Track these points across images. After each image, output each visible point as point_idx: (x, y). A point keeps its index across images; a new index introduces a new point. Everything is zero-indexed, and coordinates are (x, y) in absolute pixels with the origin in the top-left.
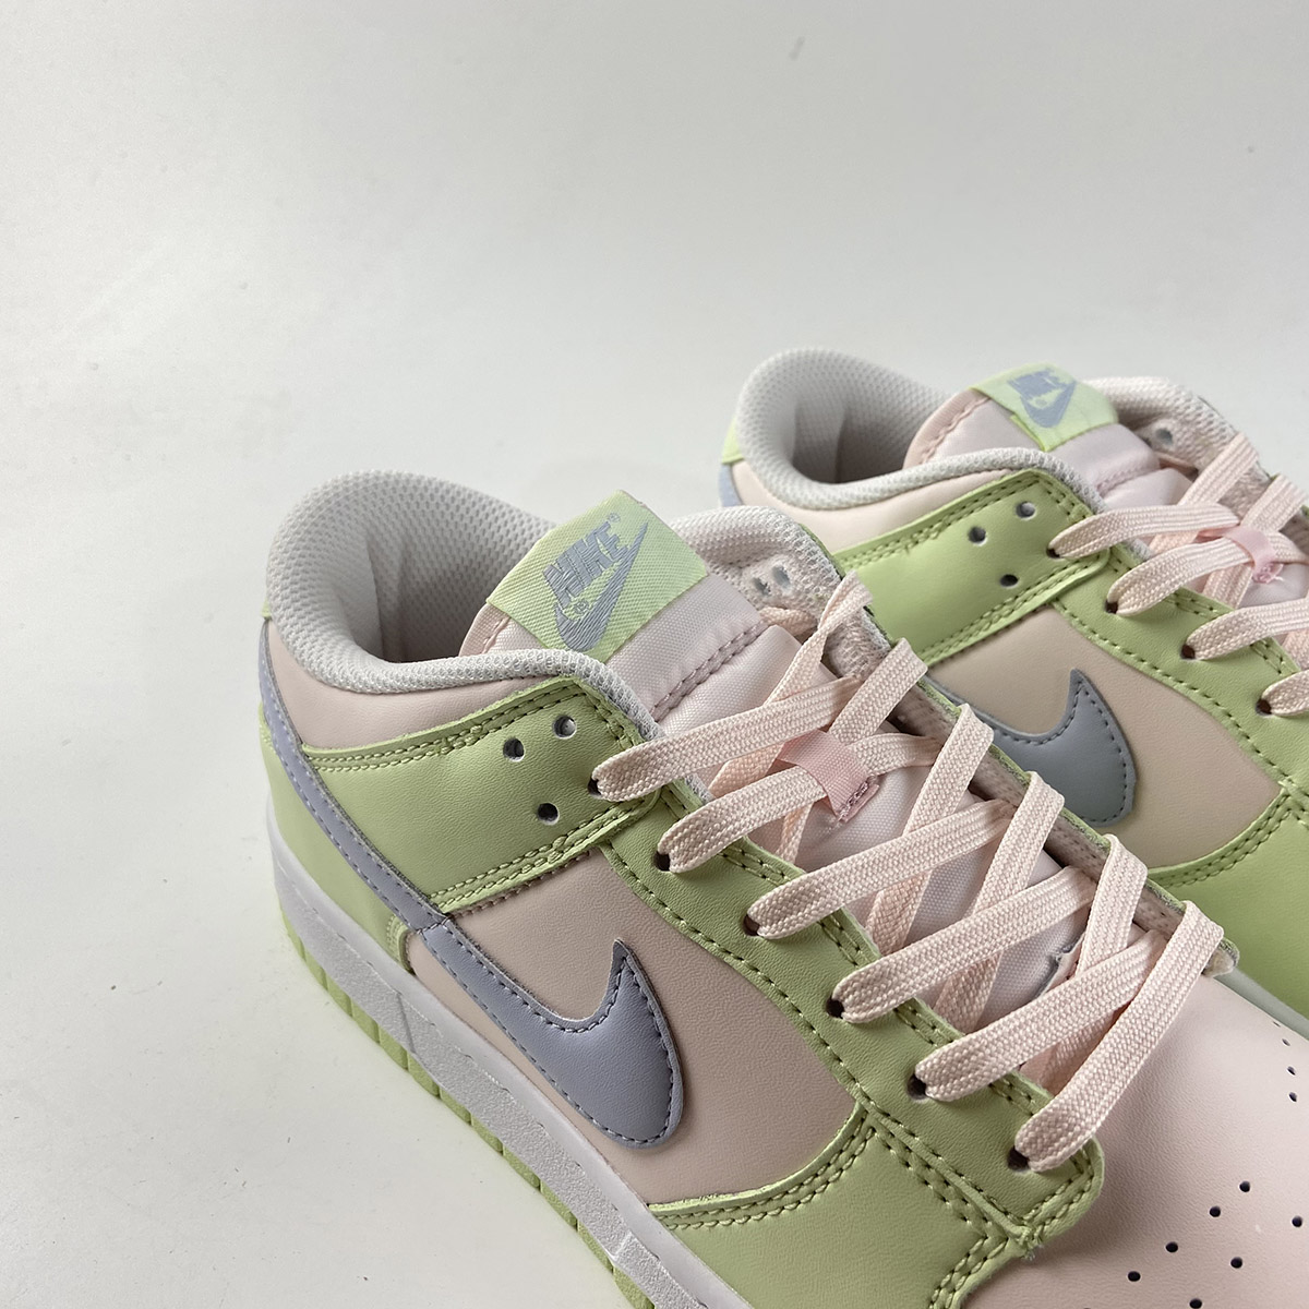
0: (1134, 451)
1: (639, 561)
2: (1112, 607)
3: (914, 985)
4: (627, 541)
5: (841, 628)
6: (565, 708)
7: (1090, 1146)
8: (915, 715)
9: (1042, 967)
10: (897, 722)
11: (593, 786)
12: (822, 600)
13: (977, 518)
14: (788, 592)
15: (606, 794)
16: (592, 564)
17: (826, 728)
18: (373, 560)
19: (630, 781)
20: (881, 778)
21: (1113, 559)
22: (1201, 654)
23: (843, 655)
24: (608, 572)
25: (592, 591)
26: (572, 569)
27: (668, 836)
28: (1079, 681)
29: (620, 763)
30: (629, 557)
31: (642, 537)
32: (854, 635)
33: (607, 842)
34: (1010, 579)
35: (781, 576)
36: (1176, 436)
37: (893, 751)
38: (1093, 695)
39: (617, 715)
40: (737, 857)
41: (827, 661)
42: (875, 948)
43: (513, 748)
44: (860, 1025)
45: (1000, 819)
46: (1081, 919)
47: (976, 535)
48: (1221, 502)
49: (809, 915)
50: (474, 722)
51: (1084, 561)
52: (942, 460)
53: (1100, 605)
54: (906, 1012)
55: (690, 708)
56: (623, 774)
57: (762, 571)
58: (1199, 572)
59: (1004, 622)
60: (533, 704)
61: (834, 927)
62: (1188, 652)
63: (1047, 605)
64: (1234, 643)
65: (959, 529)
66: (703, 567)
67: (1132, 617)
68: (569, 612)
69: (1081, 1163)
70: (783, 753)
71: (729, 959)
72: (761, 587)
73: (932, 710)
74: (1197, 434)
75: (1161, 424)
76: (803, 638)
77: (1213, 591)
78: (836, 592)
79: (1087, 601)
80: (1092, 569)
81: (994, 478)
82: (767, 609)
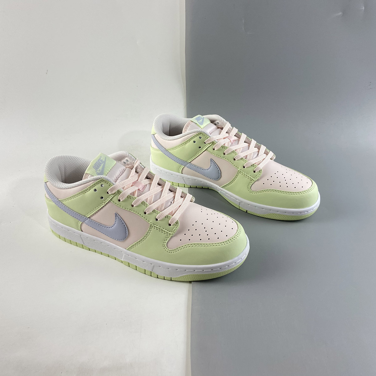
0: (214, 127)
1: (106, 162)
2: (214, 149)
3: (154, 208)
4: (104, 160)
5: (137, 166)
6: (102, 183)
7: (177, 221)
8: (149, 176)
9: (170, 203)
10: (147, 178)
11: (108, 193)
12: (134, 163)
13: (194, 139)
14: (129, 163)
15: (110, 193)
16: (100, 165)
17: (137, 180)
18: (60, 170)
19: (113, 190)
20: (146, 185)
21: (213, 143)
22: (226, 154)
23: (138, 170)
24: (102, 165)
25: (101, 168)
26: (96, 166)
27: (119, 197)
28: (211, 160)
29: (111, 188)
30: (104, 162)
31: (106, 159)
32: (139, 167)
33: (111, 200)
34: (200, 147)
35: (127, 160)
36: (219, 123)
37: (147, 181)
38: (213, 162)
39: (109, 182)
40: (129, 197)
41: (136, 172)
42: (149, 205)
43: (95, 190)
44: (148, 214)
45: (163, 187)
46: (174, 197)
47: (194, 142)
48: (227, 133)
49: (140, 202)
50: (88, 188)
51: (209, 144)
52: (188, 132)
53: (213, 149)
54: (154, 211)
55: (118, 181)
56: (112, 190)
57: (124, 160)
58: (224, 143)
59: (200, 153)
60: (97, 183)
61: (143, 203)
62: (224, 154)
63: (205, 150)
64: (230, 152)
65: (192, 141)
66: (115, 162)
67: (217, 150)
68: (98, 172)
69: (177, 223)
70: (132, 184)
71: (130, 211)
72: (125, 163)
73: (152, 175)
74: (222, 123)
75: (217, 121)
76: (132, 169)
77: (226, 145)
78: (136, 161)
79: (210, 149)
80: (210, 145)
81: (195, 134)
82: (126, 166)
